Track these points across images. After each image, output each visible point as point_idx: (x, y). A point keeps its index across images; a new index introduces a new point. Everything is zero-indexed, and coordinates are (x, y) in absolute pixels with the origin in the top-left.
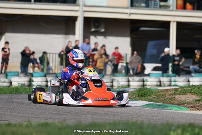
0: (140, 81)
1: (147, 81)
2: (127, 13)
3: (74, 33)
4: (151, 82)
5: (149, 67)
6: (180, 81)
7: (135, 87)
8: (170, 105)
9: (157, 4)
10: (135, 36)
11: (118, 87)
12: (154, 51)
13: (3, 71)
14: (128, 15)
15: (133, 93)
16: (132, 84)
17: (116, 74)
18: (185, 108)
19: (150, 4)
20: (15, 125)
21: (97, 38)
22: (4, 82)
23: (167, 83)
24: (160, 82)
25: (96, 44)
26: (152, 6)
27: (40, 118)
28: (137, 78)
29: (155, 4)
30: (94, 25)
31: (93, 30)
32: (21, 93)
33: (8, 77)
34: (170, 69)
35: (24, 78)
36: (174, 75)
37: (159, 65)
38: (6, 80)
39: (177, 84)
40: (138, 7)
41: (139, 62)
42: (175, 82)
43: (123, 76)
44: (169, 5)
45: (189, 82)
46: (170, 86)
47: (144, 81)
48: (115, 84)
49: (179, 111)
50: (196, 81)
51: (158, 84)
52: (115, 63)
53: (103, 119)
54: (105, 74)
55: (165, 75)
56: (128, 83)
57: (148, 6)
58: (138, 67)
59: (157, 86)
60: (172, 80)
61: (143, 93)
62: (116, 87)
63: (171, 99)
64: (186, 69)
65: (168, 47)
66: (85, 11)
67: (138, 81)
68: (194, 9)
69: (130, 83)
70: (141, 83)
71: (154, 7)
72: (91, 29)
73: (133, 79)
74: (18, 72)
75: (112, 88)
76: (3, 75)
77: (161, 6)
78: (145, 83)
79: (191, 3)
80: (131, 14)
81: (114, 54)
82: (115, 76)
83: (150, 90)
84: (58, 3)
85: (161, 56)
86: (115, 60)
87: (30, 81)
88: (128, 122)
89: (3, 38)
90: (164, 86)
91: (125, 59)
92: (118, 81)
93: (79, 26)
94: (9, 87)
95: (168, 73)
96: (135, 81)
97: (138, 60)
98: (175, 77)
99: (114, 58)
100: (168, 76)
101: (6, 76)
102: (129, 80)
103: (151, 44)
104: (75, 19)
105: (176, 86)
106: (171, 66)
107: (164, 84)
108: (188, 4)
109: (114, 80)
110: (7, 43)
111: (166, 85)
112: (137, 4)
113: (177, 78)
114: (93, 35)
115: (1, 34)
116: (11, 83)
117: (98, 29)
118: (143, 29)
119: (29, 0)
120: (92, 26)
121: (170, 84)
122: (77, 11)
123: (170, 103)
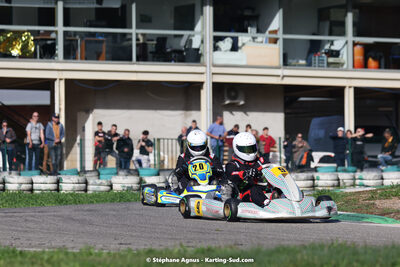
0: (307, 180)
1: (318, 179)
2: (278, 76)
3: (198, 108)
4: (325, 181)
5: (317, 155)
6: (369, 178)
8: (368, 215)
9: (323, 60)
14: (280, 79)
21: (233, 114)
22: (100, 185)
23: (349, 182)
24: (338, 180)
26: (317, 65)
28: (302, 176)
29: (321, 62)
30: (230, 95)
31: (227, 102)
32: (129, 201)
33: (102, 176)
36: (354, 168)
39: (365, 182)
40: (294, 66)
42: (362, 179)
44: (342, 61)
45: (382, 179)
46: (354, 185)
47: (313, 180)
49: (384, 225)
50: (392, 177)
51: (336, 182)
55: (340, 168)
57: (309, 64)
59: (333, 186)
60: (357, 177)
64: (370, 159)
65: (343, 126)
66: (213, 74)
67: (304, 180)
68: (379, 67)
70: (310, 183)
71: (319, 66)
72: (224, 101)
73: (297, 177)
76: (93, 174)
77: (329, 64)
78: (316, 181)
79: (374, 59)
80: (284, 76)
84: (173, 63)
87: (141, 182)
89: (91, 116)
90: (345, 187)
91: (278, 145)
93: (206, 96)
94: (108, 191)
96: (301, 180)
100: (345, 171)
101: (98, 175)
103: (315, 122)
104: (199, 85)
105: (363, 185)
107: (344, 183)
108: (370, 60)
110: (100, 124)
111: (347, 185)
112: (294, 62)
113: (364, 174)
114: (227, 110)
115: (88, 111)
116: (111, 186)
117: (236, 101)
118: (302, 99)
119: (129, 59)
120: (226, 97)
121: (354, 183)
122: (203, 74)
123: (367, 213)
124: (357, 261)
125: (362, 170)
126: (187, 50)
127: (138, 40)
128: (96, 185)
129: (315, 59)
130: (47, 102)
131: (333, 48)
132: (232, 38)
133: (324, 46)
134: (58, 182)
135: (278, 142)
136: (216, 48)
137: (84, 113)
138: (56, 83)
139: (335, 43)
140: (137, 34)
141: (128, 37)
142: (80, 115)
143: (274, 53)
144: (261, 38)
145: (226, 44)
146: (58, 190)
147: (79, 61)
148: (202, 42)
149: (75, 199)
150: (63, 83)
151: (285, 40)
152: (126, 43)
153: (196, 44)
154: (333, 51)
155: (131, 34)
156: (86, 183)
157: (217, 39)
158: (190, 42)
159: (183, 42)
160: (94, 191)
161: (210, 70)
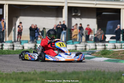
1: (107, 46)
2: (94, 4)
3: (61, 16)
4: (110, 46)
5: (108, 37)
7: (100, 49)
8: (121, 60)
10: (99, 18)
11: (89, 49)
12: (111, 27)
13: (19, 40)
14: (95, 5)
15: (99, 53)
16: (98, 47)
17: (88, 41)
20: (26, 73)
21: (76, 19)
22: (19, 47)
23: (119, 47)
24: (115, 46)
27: (41, 68)
28: (101, 44)
31: (74, 14)
33: (22, 43)
34: (121, 38)
35: (32, 44)
37: (115, 36)
38: (21, 45)
43: (92, 43)
46: (121, 48)
47: (105, 46)
48: (87, 47)
53: (80, 69)
54: (81, 41)
55: (118, 41)
56: (95, 47)
58: (102, 37)
59: (113, 48)
60: (123, 45)
61: (104, 53)
62: (88, 50)
63: (122, 56)
65: (120, 24)
66: (68, 3)
70: (104, 47)
71: (111, 0)
72: (72, 14)
73: (98, 44)
74: (28, 41)
75: (86, 50)
76: (19, 43)
78: (106, 46)
80: (96, 4)
81: (87, 29)
82: (87, 43)
83: (109, 51)
85: (115, 30)
86: (87, 33)
87: (36, 46)
88: (96, 71)
89: (18, 19)
90: (118, 49)
91: (93, 32)
92: (89, 46)
93: (65, 12)
94: (22, 49)
95: (120, 40)
96: (100, 46)
99: (87, 32)
100: (120, 42)
101: (21, 43)
102: (96, 45)
103: (109, 23)
104: (61, 8)
106: (122, 36)
107: (118, 47)
109: (87, 45)
110: (21, 23)
111: (119, 48)
114: (73, 17)
115: (17, 17)
116: (23, 47)
117: (76, 14)
118: (104, 13)
120: (73, 12)
121: (122, 47)
122: (63, 3)
123: (121, 59)
124: (104, 78)
128: (17, 47)
130: (1, 13)
134: (2, 45)
137: (15, 18)
138: (5, 6)
142: (14, 19)
146: (2, 49)
149: (8, 52)
150: (7, 6)
156: (13, 46)
160: (17, 49)
161: (67, 1)
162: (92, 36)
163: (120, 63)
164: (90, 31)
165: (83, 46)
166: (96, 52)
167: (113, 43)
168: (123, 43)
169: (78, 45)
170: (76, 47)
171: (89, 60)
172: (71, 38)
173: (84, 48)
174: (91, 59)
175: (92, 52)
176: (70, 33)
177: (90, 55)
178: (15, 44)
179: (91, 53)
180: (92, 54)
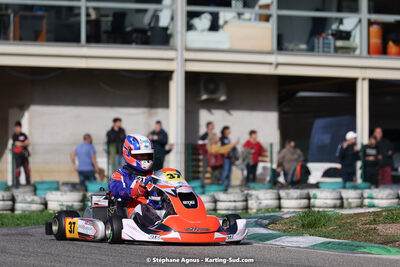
0: (301, 198)
1: (315, 198)
2: (271, 64)
3: (166, 104)
4: (324, 199)
5: (317, 170)
6: (382, 198)
7: (292, 210)
8: (366, 244)
9: (330, 44)
10: (285, 110)
11: (258, 210)
12: (326, 139)
14: (273, 66)
15: (292, 221)
16: (285, 203)
17: (252, 185)
18: (397, 249)
19: (316, 45)
21: (211, 113)
22: (32, 202)
23: (355, 202)
24: (341, 198)
25: (209, 124)
26: (321, 50)
28: (295, 193)
29: (326, 45)
30: (206, 88)
31: (204, 97)
33: (38, 192)
34: (359, 173)
35: (72, 194)
36: (367, 184)
37: (338, 166)
38: (36, 198)
39: (376, 202)
40: (292, 50)
41: (296, 160)
42: (372, 198)
43: (268, 189)
44: (354, 45)
45: (399, 197)
46: (361, 206)
47: (309, 198)
48: (252, 204)
49: (385, 256)
51: (338, 202)
52: (252, 163)
54: (229, 185)
55: (348, 184)
56: (277, 201)
57: (311, 49)
58: (295, 170)
59: (335, 207)
60: (366, 195)
61: (310, 221)
62: (254, 211)
63: (367, 232)
65: (354, 129)
66: (186, 60)
67: (297, 199)
69: (282, 201)
70: (306, 201)
71: (324, 52)
72: (200, 96)
73: (287, 194)
74: (58, 183)
75: (247, 212)
77: (337, 49)
78: (312, 200)
79: (396, 43)
80: (278, 65)
81: (248, 144)
82: (249, 188)
83: (324, 215)
84: (134, 45)
86: (251, 156)
87: (84, 199)
89: (27, 115)
90: (351, 208)
91: (268, 154)
92: (258, 198)
93: (177, 89)
94: (42, 211)
96: (292, 199)
97: (296, 156)
98: (369, 188)
99: (249, 153)
100: (355, 188)
101: (35, 190)
102: (279, 195)
103: (319, 123)
104: (165, 77)
105: (373, 206)
106: (361, 168)
107: (349, 204)
108: (391, 44)
109: (251, 196)
111: (353, 205)
112: (291, 46)
113: (375, 192)
114: (204, 108)
115: (23, 107)
116: (45, 204)
117: (214, 96)
118: (302, 94)
119: (75, 39)
120: (202, 90)
121: (362, 203)
122: (172, 60)
123: (366, 241)
125: (377, 187)
126: (151, 29)
127: (88, 15)
128: (25, 202)
129: (319, 42)
131: (342, 28)
132: (211, 13)
133: (330, 26)
135: (269, 149)
136: (190, 27)
137: (17, 110)
139: (345, 21)
140: (87, 8)
141: (76, 11)
142: (13, 112)
143: (266, 33)
144: (248, 14)
145: (204, 22)
147: (12, 42)
148: (172, 19)
151: (280, 18)
152: (73, 20)
153: (164, 22)
154: (341, 32)
155: (79, 8)
156: (13, 200)
157: (191, 15)
158: (156, 18)
159: (147, 19)
160: (24, 211)
161: (182, 55)
162: (264, 168)
163: (363, 253)
164: (257, 150)
165: (237, 199)
166: (282, 218)
167: (334, 189)
168: (366, 188)
169: (221, 196)
170: (215, 201)
171: (261, 245)
172: (195, 175)
173: (240, 205)
174: (268, 239)
175: (271, 219)
176: (195, 157)
177: (265, 226)
178: (19, 194)
179: (267, 222)
180: (269, 224)
